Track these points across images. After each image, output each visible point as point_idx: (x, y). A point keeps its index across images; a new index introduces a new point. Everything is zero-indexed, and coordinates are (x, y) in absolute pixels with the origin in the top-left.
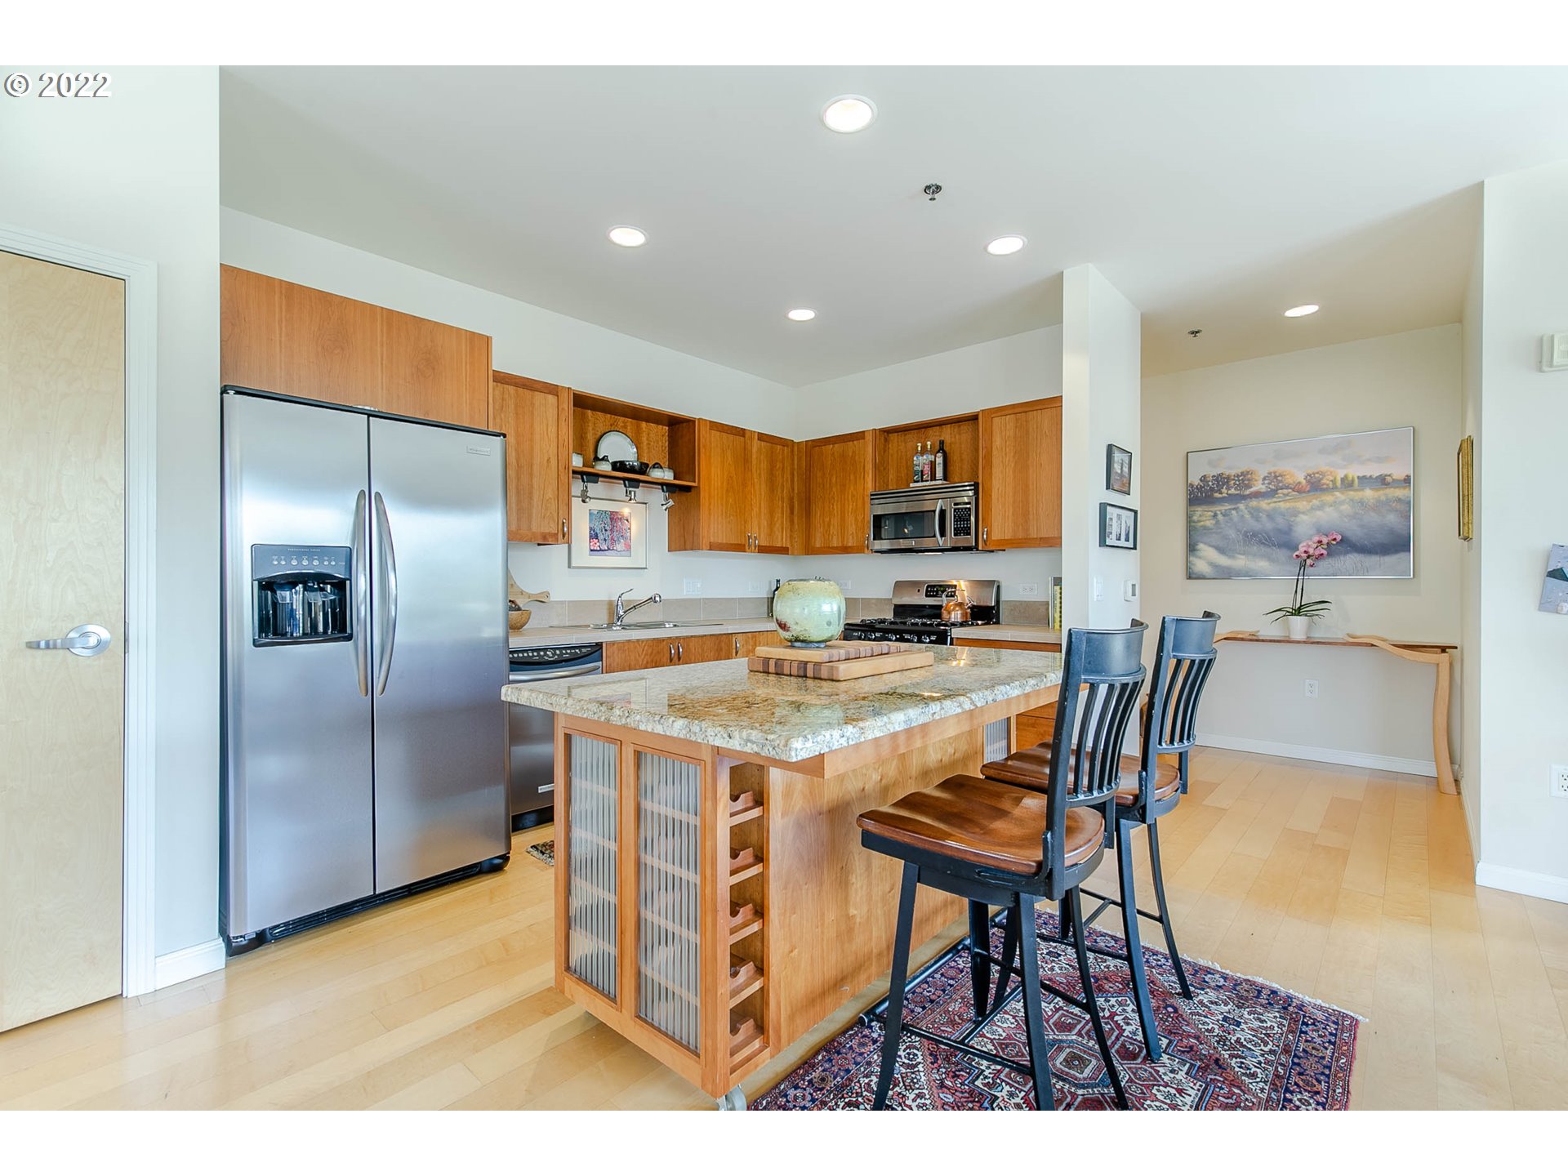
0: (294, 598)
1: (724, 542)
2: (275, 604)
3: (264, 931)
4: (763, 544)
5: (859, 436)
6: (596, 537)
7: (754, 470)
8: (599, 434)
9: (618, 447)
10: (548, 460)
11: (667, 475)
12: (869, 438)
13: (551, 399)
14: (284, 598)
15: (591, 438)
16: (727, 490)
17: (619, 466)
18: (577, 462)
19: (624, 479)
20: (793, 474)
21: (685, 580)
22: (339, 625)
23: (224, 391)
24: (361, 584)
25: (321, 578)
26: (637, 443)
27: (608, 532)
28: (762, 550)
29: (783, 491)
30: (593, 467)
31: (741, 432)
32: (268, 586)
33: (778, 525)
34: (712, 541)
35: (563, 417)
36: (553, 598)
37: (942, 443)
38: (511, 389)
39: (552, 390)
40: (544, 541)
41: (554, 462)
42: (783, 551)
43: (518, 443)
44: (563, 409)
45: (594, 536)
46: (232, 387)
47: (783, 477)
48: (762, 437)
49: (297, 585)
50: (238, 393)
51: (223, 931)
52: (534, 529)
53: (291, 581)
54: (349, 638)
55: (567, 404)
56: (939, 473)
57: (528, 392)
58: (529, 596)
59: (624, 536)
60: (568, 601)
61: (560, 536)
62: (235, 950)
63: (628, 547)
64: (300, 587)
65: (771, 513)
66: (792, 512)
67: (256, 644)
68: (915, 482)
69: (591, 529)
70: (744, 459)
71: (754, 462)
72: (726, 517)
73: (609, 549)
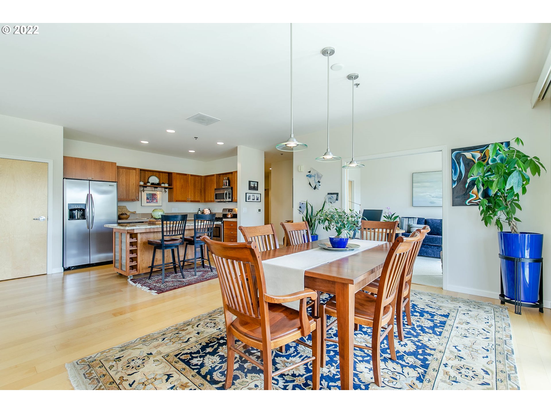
0: (76, 212)
1: (181, 200)
2: (72, 213)
3: (70, 267)
4: (192, 200)
5: (213, 175)
6: (148, 199)
7: (189, 183)
8: (149, 176)
9: (154, 179)
10: (133, 184)
11: (167, 185)
12: (215, 176)
13: (134, 171)
14: (74, 212)
15: (147, 177)
16: (181, 188)
17: (153, 184)
18: (142, 183)
19: (154, 187)
20: (201, 184)
21: (173, 209)
22: (83, 216)
23: (64, 179)
24: (87, 210)
25: (80, 209)
26: (159, 178)
27: (152, 198)
28: (192, 201)
29: (198, 187)
30: (146, 185)
31: (186, 175)
32: (71, 210)
33: (197, 195)
34: (177, 200)
35: (137, 174)
36: (137, 213)
37: (228, 178)
38: (125, 170)
39: (135, 169)
40: (133, 200)
41: (135, 184)
42: (198, 202)
43: (126, 181)
44: (137, 173)
45: (147, 199)
46: (65, 178)
47: (198, 184)
48: (191, 175)
49: (76, 210)
50: (66, 179)
51: (63, 266)
52: (130, 198)
53: (75, 210)
54: (85, 219)
55: (138, 172)
56: (228, 185)
57: (128, 170)
58: (131, 212)
59: (156, 199)
60: (141, 213)
61: (136, 199)
62: (65, 270)
63: (157, 201)
64: (77, 210)
65: (195, 193)
66: (201, 192)
67: (69, 220)
68: (224, 186)
69: (147, 197)
70: (187, 181)
71: (189, 181)
72: (181, 194)
73: (152, 202)
